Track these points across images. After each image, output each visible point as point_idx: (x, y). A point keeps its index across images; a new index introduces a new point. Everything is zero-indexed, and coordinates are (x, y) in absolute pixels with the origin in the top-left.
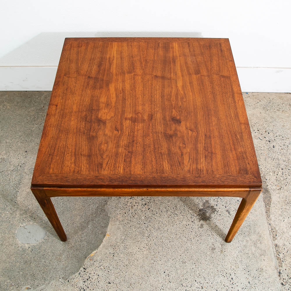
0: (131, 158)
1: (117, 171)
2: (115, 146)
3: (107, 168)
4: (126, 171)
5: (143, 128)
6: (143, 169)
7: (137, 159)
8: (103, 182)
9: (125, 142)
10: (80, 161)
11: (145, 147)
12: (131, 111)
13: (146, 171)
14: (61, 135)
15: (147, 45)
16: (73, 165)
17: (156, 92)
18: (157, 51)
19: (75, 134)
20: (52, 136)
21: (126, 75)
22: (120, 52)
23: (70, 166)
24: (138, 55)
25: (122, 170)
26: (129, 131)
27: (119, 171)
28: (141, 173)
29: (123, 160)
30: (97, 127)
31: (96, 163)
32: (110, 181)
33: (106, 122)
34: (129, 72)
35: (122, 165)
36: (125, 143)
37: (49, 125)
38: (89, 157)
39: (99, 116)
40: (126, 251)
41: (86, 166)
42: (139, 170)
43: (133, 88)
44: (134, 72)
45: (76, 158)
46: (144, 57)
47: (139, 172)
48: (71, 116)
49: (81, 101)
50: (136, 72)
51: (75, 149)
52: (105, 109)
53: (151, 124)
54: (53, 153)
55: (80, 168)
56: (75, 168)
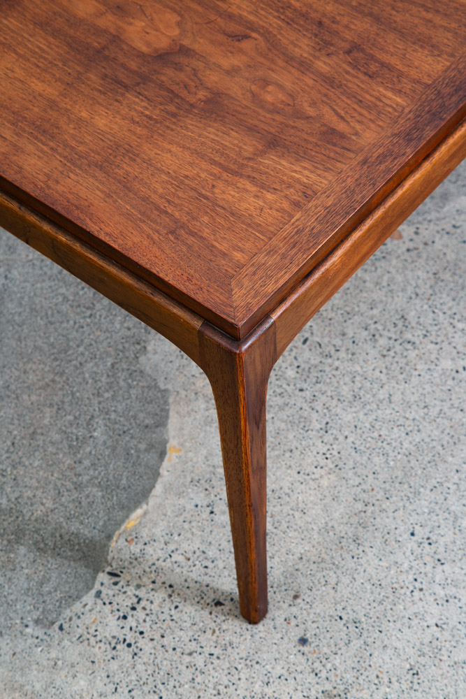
0: (372, 57)
1: (390, 110)
2: (293, 71)
3: (358, 127)
4: (408, 91)
6: (437, 53)
7: (391, 47)
8: (395, 158)
9: (309, 43)
10: (272, 173)
11: (366, 11)
13: (448, 50)
14: (121, 172)
16: (269, 196)
19: (155, 137)
20: (102, 196)
23: (265, 202)
25: (394, 97)
26: (276, 14)
27: (395, 106)
28: (448, 63)
29: (365, 78)
30: (182, 76)
31: (314, 140)
32: (410, 140)
33: (182, 46)
35: (381, 89)
36: (308, 45)
37: (45, 183)
38: (279, 146)
39: (144, 49)
41: (305, 168)
42: (431, 62)
45: (249, 177)
47: (440, 67)
48: (67, 110)
49: (32, 59)
51: (214, 162)
52: (131, 24)
54: (176, 221)
55: (297, 186)
56: (286, 197)
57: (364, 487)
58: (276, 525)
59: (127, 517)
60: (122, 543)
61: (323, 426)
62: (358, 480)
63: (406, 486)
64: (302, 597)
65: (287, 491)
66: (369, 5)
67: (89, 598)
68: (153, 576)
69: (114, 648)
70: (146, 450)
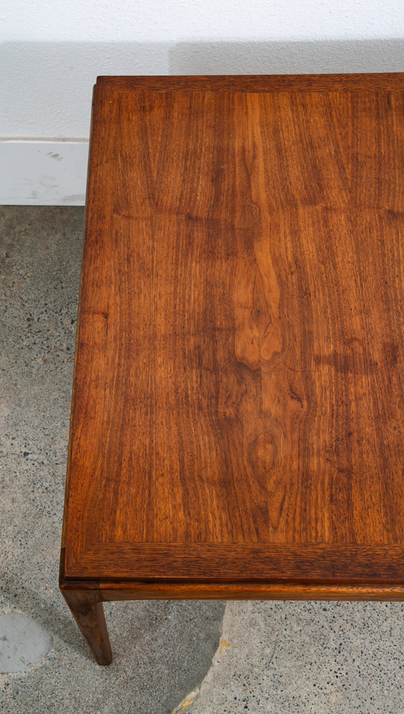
0: (349, 488)
1: (314, 534)
2: (296, 449)
3: (282, 525)
4: (339, 534)
5: (374, 392)
6: (389, 527)
7: (369, 493)
8: (275, 569)
9: (327, 440)
10: (201, 501)
11: (386, 455)
12: (331, 334)
13: (398, 532)
14: (132, 414)
15: (352, 102)
16: (181, 514)
17: (399, 267)
18: (385, 123)
19: (174, 412)
20: (105, 418)
21: (301, 211)
22: (271, 129)
23: (174, 515)
24: (328, 138)
25: (327, 529)
26: (334, 403)
27: (319, 535)
28: (386, 542)
29: (327, 497)
30: (236, 388)
31: (248, 506)
32: (298, 567)
33: (259, 369)
34: (311, 201)
35: (326, 515)
36: (325, 441)
37: (91, 381)
38: (226, 488)
39: (238, 351)
40: (279, 692)
41: (221, 518)
42: (378, 530)
43: (328, 254)
44: (323, 198)
45: (187, 490)
46: (348, 147)
47: (378, 538)
48: (155, 349)
49: (178, 300)
50: (328, 198)
51: (182, 461)
52: (251, 328)
53: (394, 378)
54: (118, 474)
55: (203, 526)
56: (188, 525)
66: (393, 453)
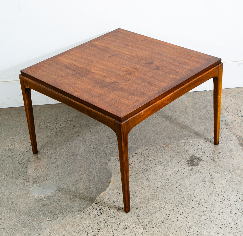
0: (153, 83)
2: (137, 85)
4: (159, 88)
5: (139, 73)
7: (156, 82)
8: (155, 96)
10: (131, 98)
11: (152, 77)
12: (122, 72)
13: (167, 82)
14: (102, 98)
17: (121, 61)
19: (109, 93)
20: (98, 101)
21: (92, 64)
23: (129, 102)
25: (156, 88)
26: (135, 78)
27: (156, 90)
29: (151, 86)
31: (140, 94)
33: (116, 82)
35: (154, 87)
36: (140, 82)
38: (133, 94)
41: (137, 97)
43: (106, 65)
45: (126, 98)
47: (165, 85)
48: (93, 90)
49: (87, 83)
50: (95, 61)
52: (107, 79)
53: (140, 70)
54: (111, 104)
57: (155, 190)
58: (134, 196)
59: (100, 194)
60: (99, 198)
61: (147, 179)
62: (153, 189)
63: (165, 190)
64: (139, 208)
65: (137, 190)
67: (90, 207)
68: (105, 204)
69: (95, 216)
70: (106, 182)
